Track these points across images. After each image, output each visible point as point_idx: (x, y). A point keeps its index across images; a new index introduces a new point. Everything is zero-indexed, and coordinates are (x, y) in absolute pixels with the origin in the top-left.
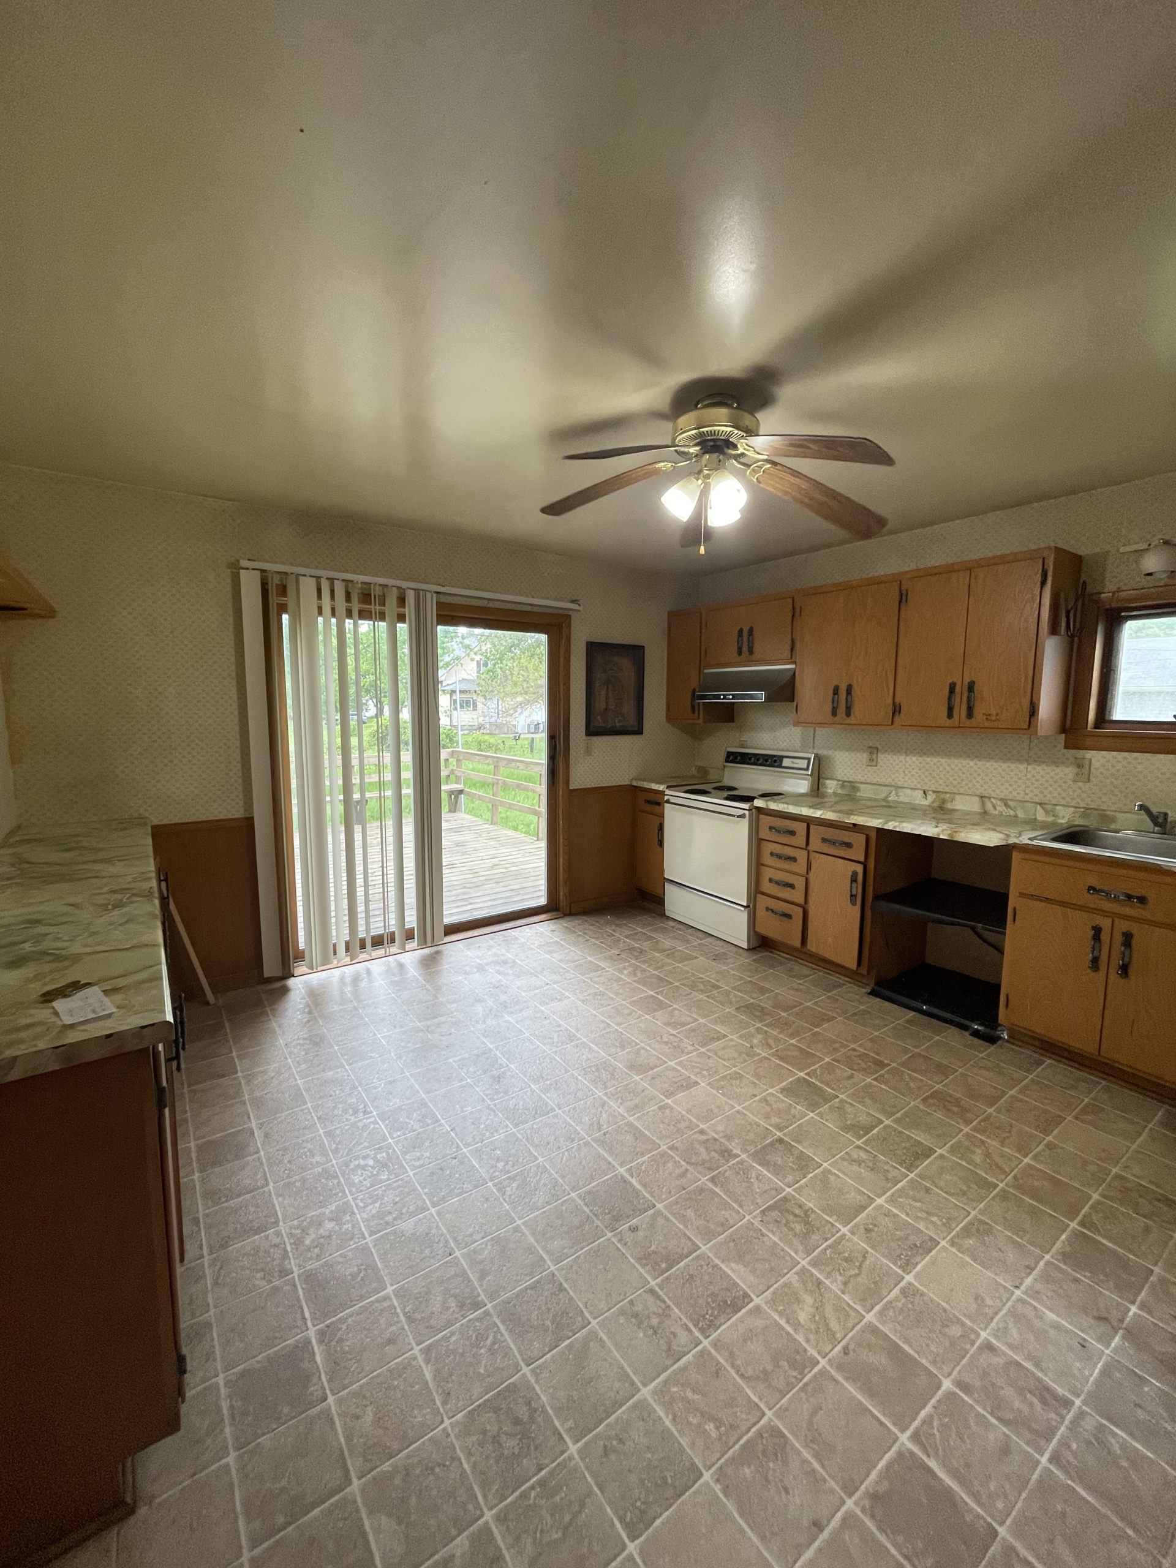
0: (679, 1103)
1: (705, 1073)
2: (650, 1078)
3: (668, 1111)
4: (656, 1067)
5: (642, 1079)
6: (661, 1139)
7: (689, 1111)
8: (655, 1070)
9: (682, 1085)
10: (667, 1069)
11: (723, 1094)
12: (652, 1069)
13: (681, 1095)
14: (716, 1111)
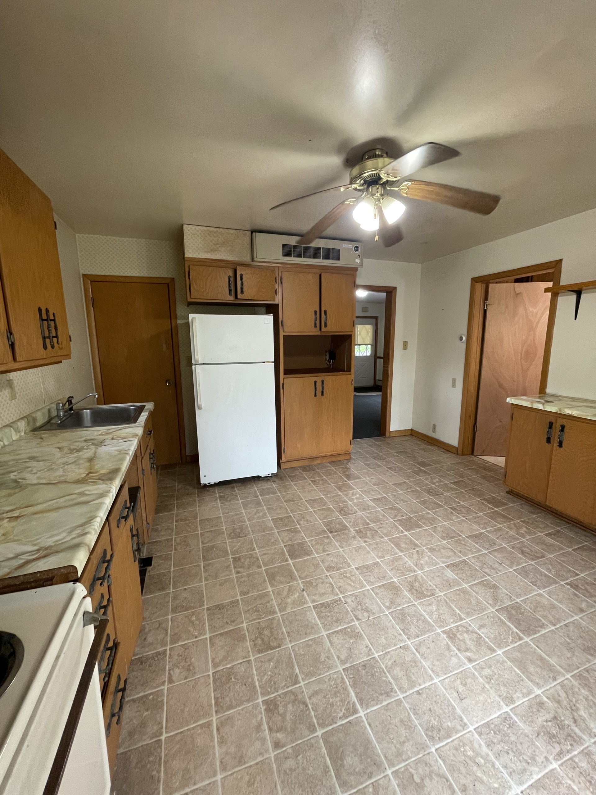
0: (372, 558)
1: (348, 575)
2: (386, 578)
3: (380, 555)
4: (380, 587)
5: (392, 578)
6: (387, 542)
7: (368, 553)
8: (381, 584)
9: (366, 569)
10: (372, 583)
11: (345, 558)
12: (383, 585)
13: (370, 562)
14: (354, 551)
